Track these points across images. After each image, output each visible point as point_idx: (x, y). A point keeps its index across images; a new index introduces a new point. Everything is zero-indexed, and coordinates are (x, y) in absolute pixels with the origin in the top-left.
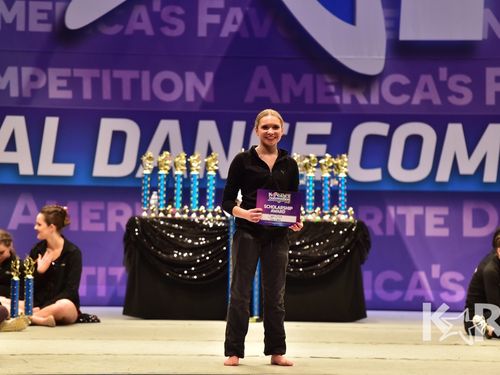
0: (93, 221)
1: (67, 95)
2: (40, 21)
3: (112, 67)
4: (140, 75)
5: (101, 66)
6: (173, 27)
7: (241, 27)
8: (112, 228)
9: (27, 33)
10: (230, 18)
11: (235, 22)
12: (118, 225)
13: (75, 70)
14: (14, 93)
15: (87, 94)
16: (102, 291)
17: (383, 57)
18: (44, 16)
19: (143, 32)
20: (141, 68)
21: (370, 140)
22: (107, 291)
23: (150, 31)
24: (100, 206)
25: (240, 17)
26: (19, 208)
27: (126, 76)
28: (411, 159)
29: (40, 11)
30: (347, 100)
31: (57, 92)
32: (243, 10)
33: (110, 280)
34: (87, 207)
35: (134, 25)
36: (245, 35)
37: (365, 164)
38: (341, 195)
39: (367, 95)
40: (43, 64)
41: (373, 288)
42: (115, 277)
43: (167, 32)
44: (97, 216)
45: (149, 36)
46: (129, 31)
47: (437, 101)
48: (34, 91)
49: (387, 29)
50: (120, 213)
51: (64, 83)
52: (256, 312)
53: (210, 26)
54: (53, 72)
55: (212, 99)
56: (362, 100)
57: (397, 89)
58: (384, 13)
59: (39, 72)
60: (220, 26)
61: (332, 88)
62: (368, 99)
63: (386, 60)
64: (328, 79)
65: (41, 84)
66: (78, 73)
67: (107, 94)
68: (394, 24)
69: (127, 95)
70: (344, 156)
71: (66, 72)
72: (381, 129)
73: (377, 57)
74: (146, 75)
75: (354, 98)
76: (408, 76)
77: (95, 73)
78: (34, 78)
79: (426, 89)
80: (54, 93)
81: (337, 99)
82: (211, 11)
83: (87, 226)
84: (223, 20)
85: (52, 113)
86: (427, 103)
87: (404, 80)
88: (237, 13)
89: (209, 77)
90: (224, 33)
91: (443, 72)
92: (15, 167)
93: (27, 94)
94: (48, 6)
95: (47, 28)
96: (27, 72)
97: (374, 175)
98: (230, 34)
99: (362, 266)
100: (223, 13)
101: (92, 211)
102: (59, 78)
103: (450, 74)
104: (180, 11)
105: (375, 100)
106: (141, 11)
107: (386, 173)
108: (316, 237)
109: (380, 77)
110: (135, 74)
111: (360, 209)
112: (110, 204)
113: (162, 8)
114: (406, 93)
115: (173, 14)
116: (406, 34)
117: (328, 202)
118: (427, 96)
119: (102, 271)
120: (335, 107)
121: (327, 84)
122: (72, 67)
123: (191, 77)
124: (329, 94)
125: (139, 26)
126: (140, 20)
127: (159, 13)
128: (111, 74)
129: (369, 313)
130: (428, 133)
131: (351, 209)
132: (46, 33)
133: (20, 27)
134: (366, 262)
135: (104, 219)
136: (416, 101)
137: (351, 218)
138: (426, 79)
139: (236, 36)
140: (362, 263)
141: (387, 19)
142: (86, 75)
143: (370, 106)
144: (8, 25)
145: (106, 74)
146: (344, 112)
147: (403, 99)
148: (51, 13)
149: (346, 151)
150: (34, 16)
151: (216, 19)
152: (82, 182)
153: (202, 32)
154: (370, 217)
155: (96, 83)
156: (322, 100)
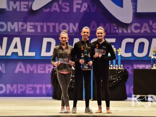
0: (41, 70)
1: (33, 31)
2: (24, 8)
3: (47, 22)
4: (56, 24)
5: (43, 22)
6: (66, 9)
7: (87, 9)
8: (47, 72)
9: (20, 12)
10: (83, 6)
11: (85, 7)
12: (49, 71)
13: (35, 23)
14: (16, 30)
15: (39, 30)
16: (44, 92)
17: (132, 18)
18: (26, 6)
19: (56, 11)
20: (56, 22)
21: (128, 44)
22: (46, 92)
23: (58, 11)
24: (43, 65)
25: (87, 6)
26: (18, 66)
27: (51, 25)
28: (141, 50)
29: (24, 5)
30: (120, 31)
31: (30, 30)
32: (87, 4)
33: (47, 88)
34: (39, 66)
35: (53, 9)
36: (88, 11)
37: (126, 51)
38: (119, 61)
39: (127, 30)
40: (25, 21)
41: (129, 91)
42: (48, 87)
43: (64, 11)
44: (42, 69)
45: (58, 12)
46: (52, 11)
47: (149, 31)
48: (22, 30)
49: (133, 9)
50: (49, 67)
51: (32, 27)
52: (92, 98)
53: (77, 9)
54: (28, 24)
55: (78, 32)
56: (125, 31)
57: (136, 28)
58: (132, 4)
59: (24, 24)
60: (80, 9)
61: (116, 28)
62: (127, 31)
63: (133, 18)
64: (114, 25)
65: (25, 27)
66: (36, 24)
67: (45, 30)
68: (135, 7)
69: (51, 30)
70: (120, 48)
71: (33, 24)
72: (131, 40)
73: (130, 18)
74: (57, 24)
75: (122, 31)
76: (140, 24)
77: (42, 24)
78: (22, 26)
79: (145, 28)
80: (29, 30)
81: (117, 31)
82: (77, 4)
83: (39, 72)
84: (81, 7)
85: (28, 36)
86: (146, 32)
87: (138, 25)
88: (86, 5)
89: (77, 24)
90: (82, 11)
91: (151, 22)
92: (17, 53)
93: (20, 31)
94: (27, 3)
95: (26, 10)
96: (20, 24)
97: (129, 55)
98: (84, 11)
99: (126, 83)
100: (81, 5)
101: (41, 67)
102: (30, 25)
103: (153, 23)
104: (68, 4)
105: (129, 31)
106: (56, 4)
107: (133, 54)
108: (111, 74)
109: (131, 24)
110: (54, 24)
111: (125, 65)
112: (46, 65)
113: (62, 3)
114: (139, 29)
115: (66, 5)
116: (139, 11)
117: (115, 63)
118: (146, 30)
119: (44, 86)
120: (117, 34)
121: (114, 26)
122: (34, 22)
123: (71, 25)
124: (115, 29)
125: (55, 9)
126: (55, 7)
127: (61, 5)
128: (47, 24)
129: (128, 98)
130: (146, 42)
131: (122, 65)
132: (26, 12)
133: (18, 10)
134: (127, 82)
135: (44, 69)
136: (142, 31)
137: (122, 68)
138: (145, 24)
139: (85, 12)
140: (126, 82)
141: (133, 6)
142: (39, 25)
143: (128, 33)
144: (14, 9)
145: (45, 24)
146: (120, 35)
147: (138, 31)
148: (28, 5)
149: (120, 47)
150: (22, 6)
151: (79, 6)
152: (38, 58)
153: (75, 11)
154: (128, 68)
155: (42, 27)
156: (113, 31)
